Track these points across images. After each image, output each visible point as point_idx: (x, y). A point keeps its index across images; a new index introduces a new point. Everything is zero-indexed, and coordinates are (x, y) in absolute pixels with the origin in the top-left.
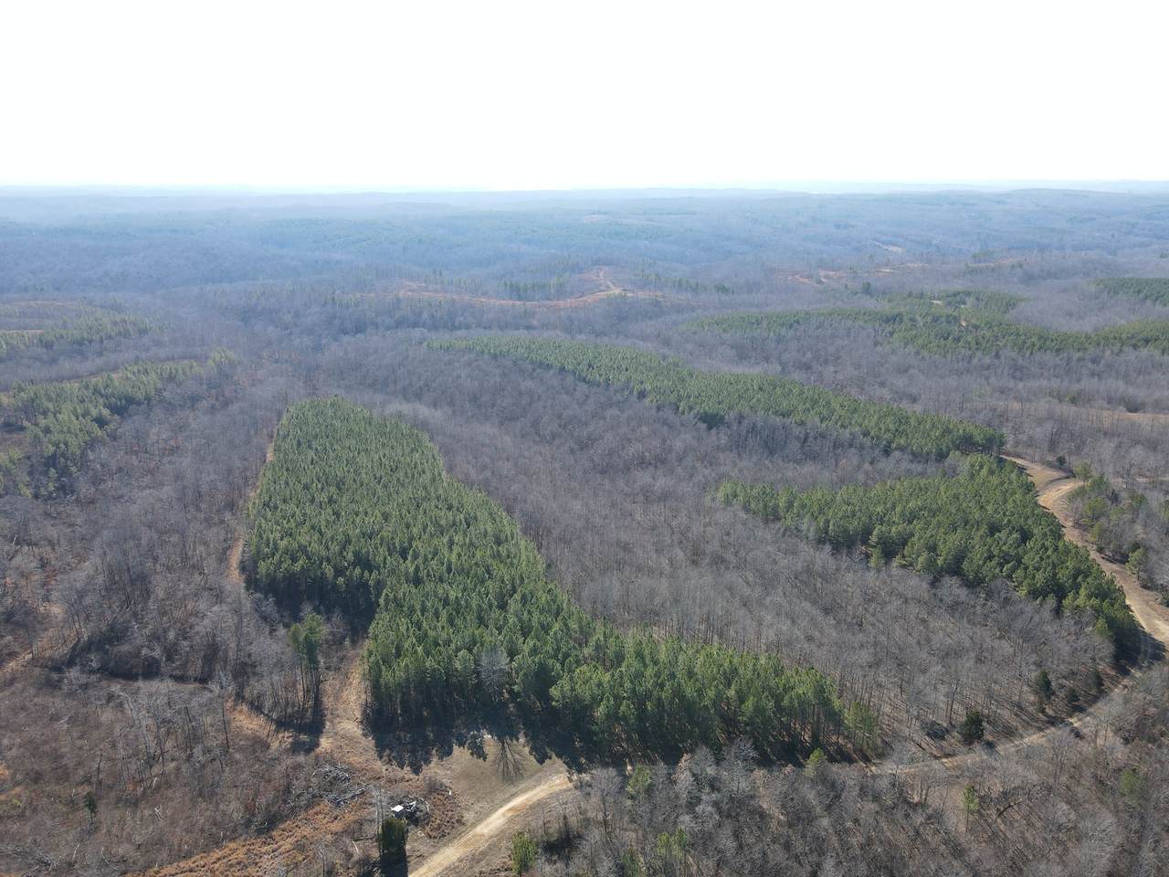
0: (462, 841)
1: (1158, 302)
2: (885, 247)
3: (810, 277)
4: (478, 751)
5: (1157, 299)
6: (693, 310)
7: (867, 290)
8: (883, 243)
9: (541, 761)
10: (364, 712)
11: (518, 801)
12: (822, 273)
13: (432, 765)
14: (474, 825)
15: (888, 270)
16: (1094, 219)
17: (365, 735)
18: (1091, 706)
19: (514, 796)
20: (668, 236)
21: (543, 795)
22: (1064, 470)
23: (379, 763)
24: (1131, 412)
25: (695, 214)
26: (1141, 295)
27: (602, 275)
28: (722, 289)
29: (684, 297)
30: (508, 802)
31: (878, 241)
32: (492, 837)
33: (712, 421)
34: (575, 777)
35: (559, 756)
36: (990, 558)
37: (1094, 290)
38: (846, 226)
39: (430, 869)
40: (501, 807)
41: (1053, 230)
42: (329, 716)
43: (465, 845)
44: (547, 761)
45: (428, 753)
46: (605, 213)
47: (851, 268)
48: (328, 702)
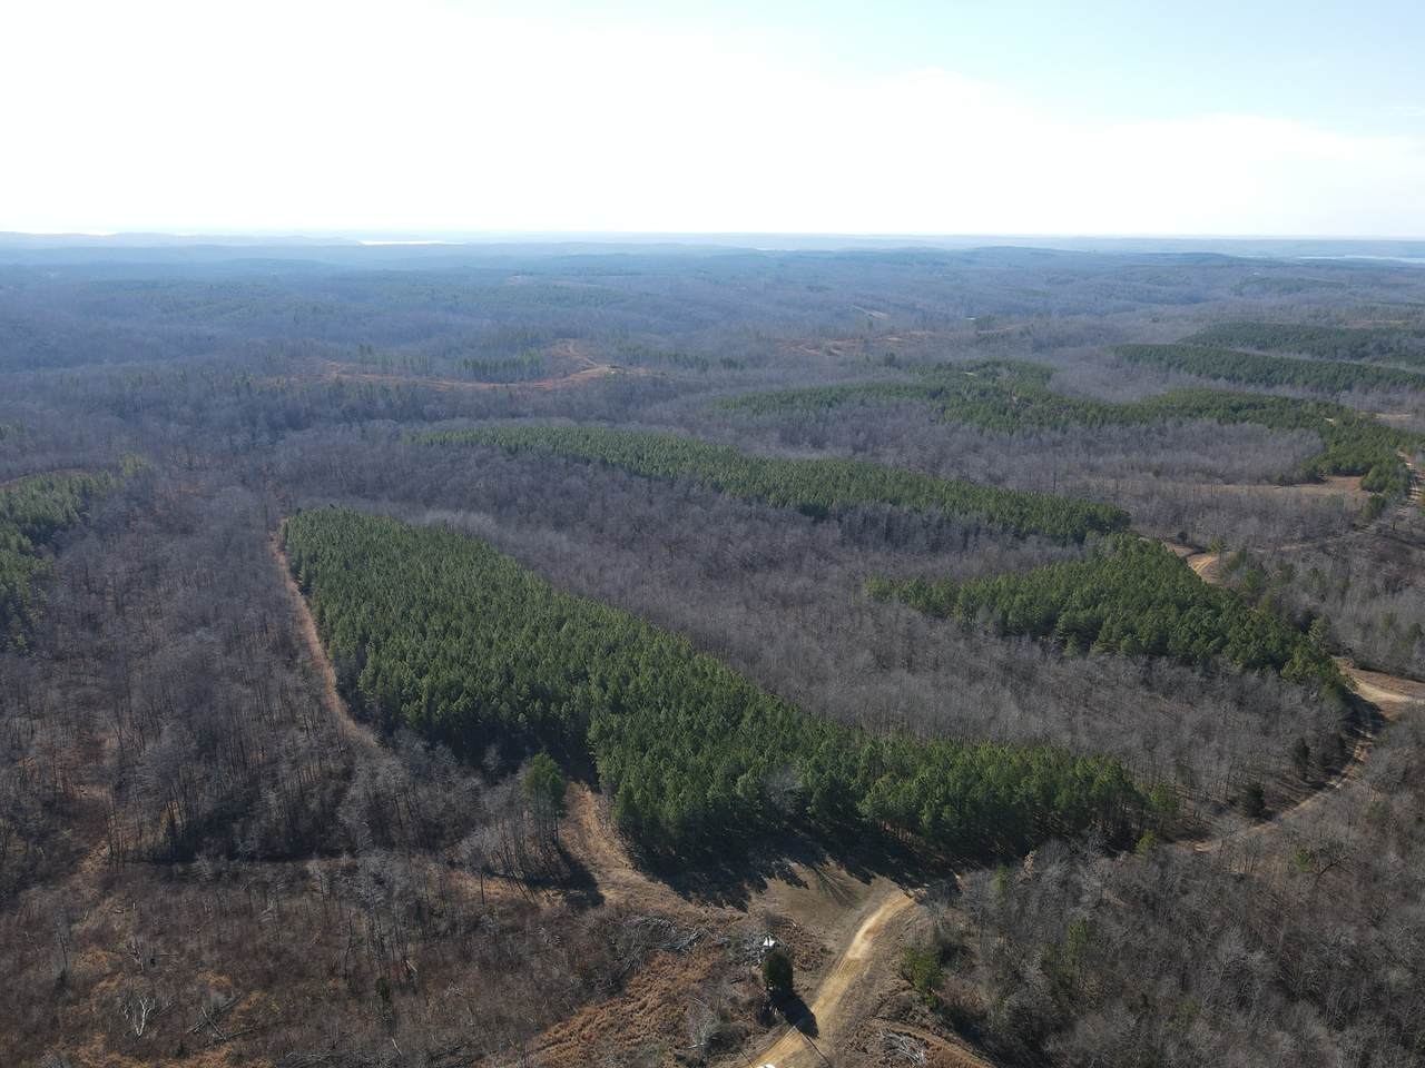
0: (841, 968)
1: (1182, 370)
2: (868, 313)
3: (817, 347)
4: (792, 879)
5: (1179, 366)
6: (708, 389)
7: (891, 361)
8: (865, 307)
9: (868, 883)
10: (631, 858)
11: (870, 923)
12: (831, 343)
13: (754, 900)
14: (843, 951)
15: (896, 339)
16: (1072, 281)
17: (651, 880)
18: (1342, 769)
19: (862, 919)
20: (622, 301)
21: (890, 914)
22: (1190, 546)
23: (690, 906)
24: (1227, 484)
25: (640, 274)
26: (1164, 363)
27: (572, 349)
28: (730, 364)
29: (690, 375)
30: (861, 924)
31: (859, 305)
32: (868, 961)
33: (817, 513)
34: (911, 893)
35: (881, 874)
36: (1196, 635)
37: (1113, 357)
38: (820, 289)
39: (828, 1000)
40: (857, 931)
41: (1036, 293)
42: (591, 868)
43: (846, 970)
44: (873, 880)
45: (741, 888)
46: (531, 274)
47: (862, 337)
48: (578, 852)
